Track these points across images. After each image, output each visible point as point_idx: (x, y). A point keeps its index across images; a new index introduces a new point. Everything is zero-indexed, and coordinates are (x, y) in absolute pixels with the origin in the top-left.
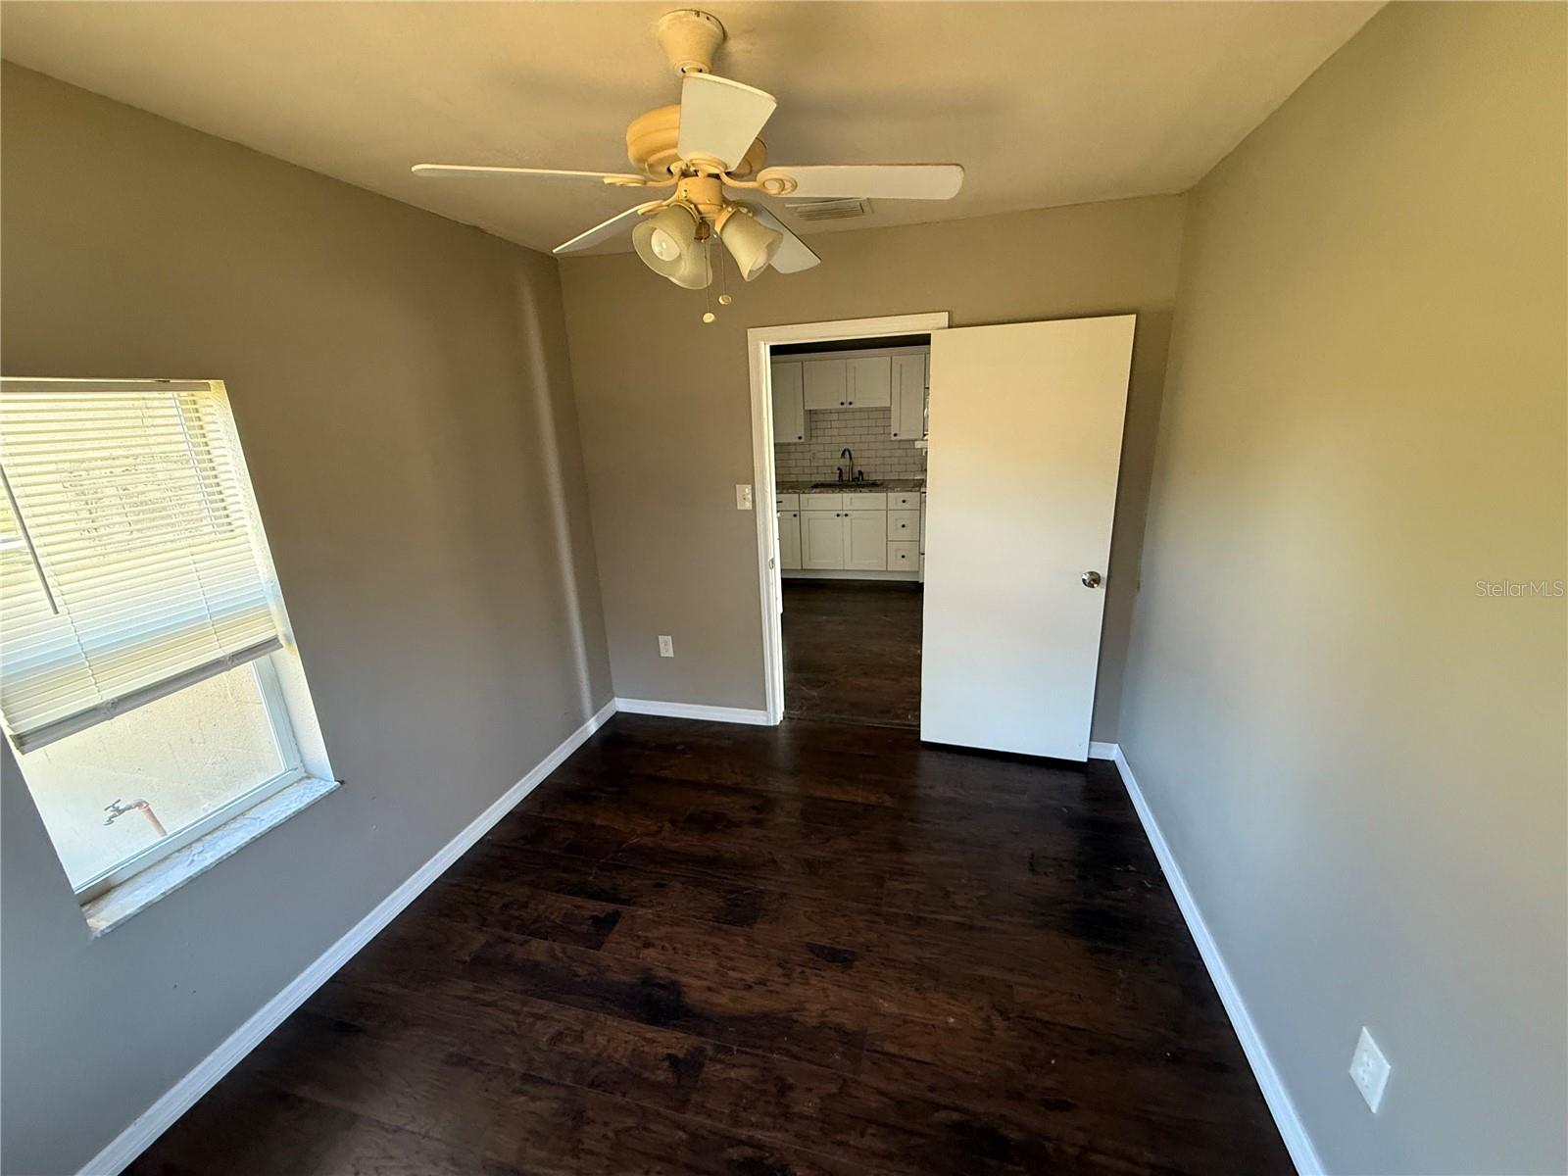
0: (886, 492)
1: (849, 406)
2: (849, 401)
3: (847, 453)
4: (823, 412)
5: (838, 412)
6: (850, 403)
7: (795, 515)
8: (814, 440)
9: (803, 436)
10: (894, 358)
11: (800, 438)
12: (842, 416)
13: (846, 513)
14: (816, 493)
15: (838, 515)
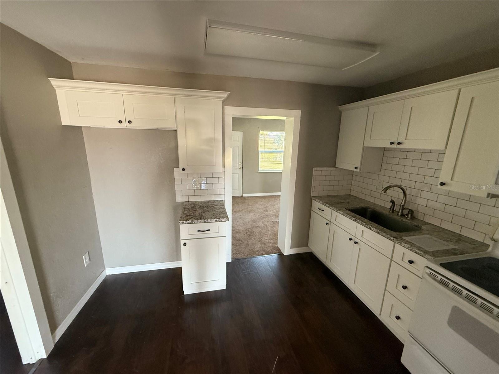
2: (399, 141)
9: (359, 167)
11: (356, 168)
13: (356, 240)
14: (340, 213)
15: (350, 239)
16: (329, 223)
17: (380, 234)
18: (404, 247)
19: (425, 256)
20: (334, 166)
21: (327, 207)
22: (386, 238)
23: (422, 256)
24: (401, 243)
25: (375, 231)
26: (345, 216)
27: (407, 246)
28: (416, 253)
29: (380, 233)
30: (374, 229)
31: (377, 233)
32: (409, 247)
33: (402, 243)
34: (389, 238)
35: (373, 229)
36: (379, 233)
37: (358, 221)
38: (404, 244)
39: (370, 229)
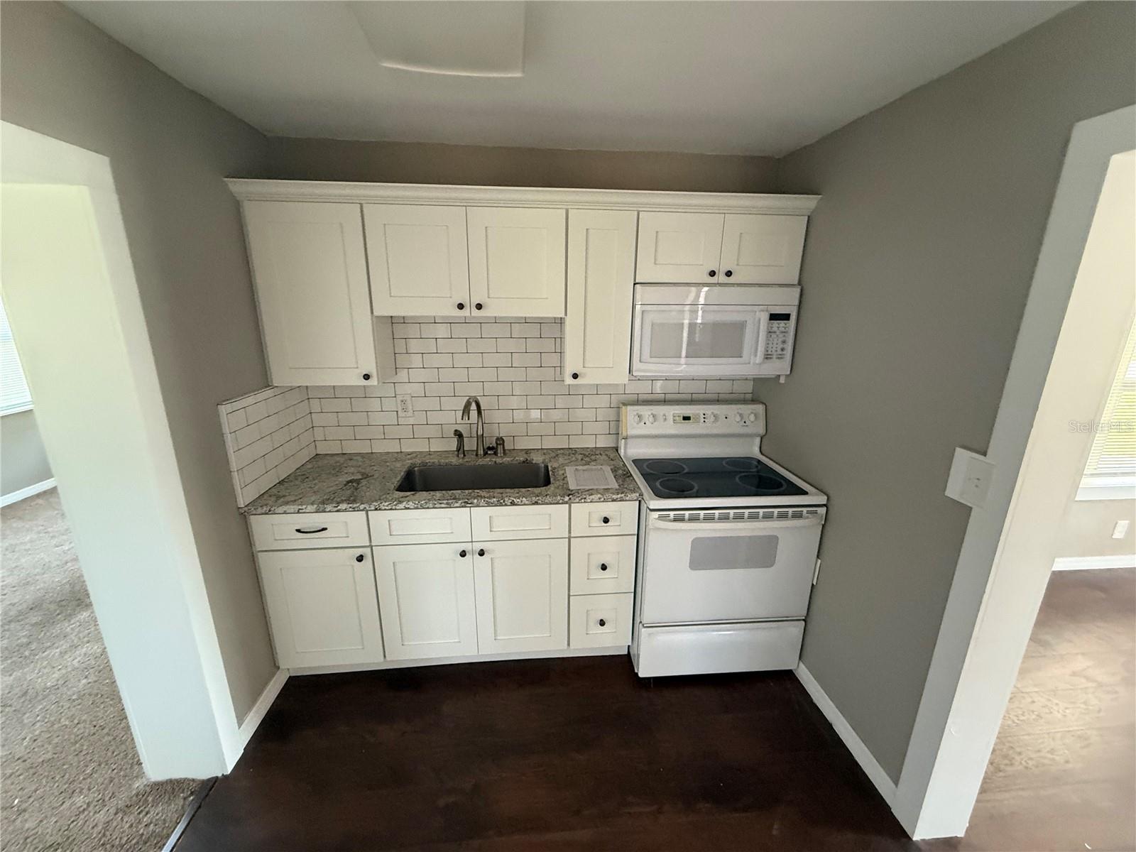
0: (569, 503)
1: (476, 313)
2: (475, 301)
3: (474, 406)
4: (419, 322)
5: (450, 322)
6: (479, 307)
7: (360, 559)
8: (403, 375)
9: (374, 373)
10: (571, 212)
11: (367, 377)
12: (459, 331)
13: (478, 547)
14: (408, 508)
15: (463, 554)
16: (367, 552)
17: (540, 504)
18: (591, 502)
19: (627, 498)
20: (267, 385)
21: (345, 510)
22: (554, 504)
23: (623, 501)
24: (585, 499)
25: (527, 502)
26: (428, 508)
27: (595, 497)
28: (614, 500)
29: (540, 502)
30: (524, 499)
31: (533, 504)
32: (600, 499)
33: (588, 497)
34: (561, 501)
35: (522, 501)
36: (536, 503)
37: (475, 501)
38: (591, 497)
39: (513, 504)
